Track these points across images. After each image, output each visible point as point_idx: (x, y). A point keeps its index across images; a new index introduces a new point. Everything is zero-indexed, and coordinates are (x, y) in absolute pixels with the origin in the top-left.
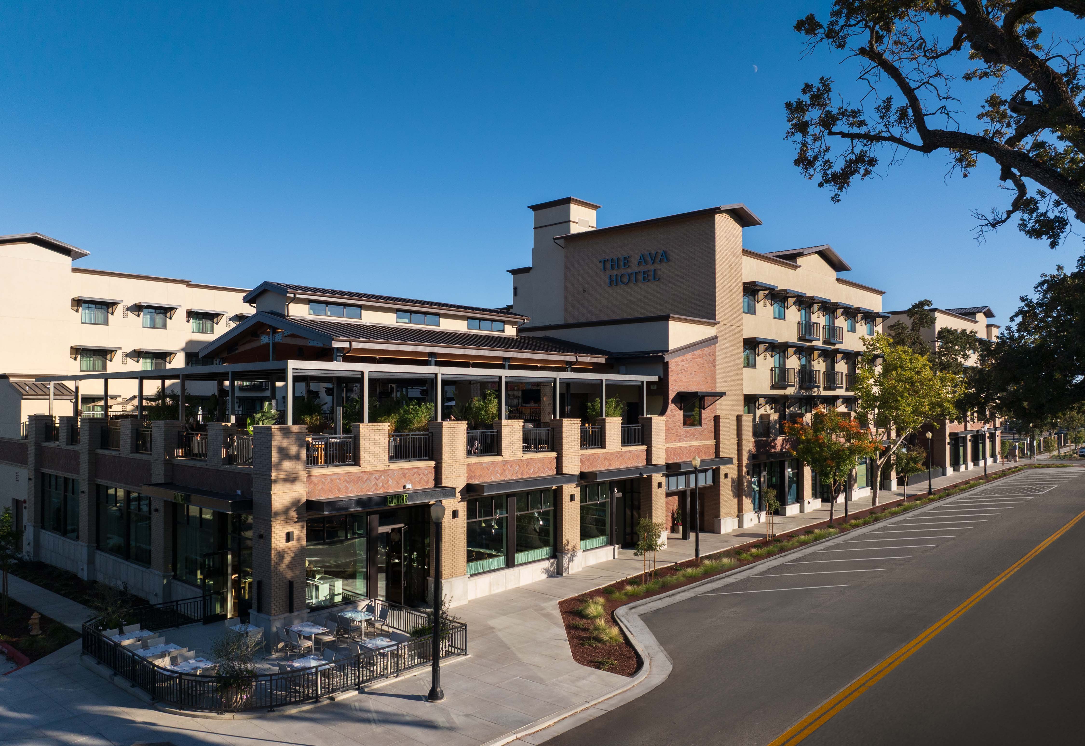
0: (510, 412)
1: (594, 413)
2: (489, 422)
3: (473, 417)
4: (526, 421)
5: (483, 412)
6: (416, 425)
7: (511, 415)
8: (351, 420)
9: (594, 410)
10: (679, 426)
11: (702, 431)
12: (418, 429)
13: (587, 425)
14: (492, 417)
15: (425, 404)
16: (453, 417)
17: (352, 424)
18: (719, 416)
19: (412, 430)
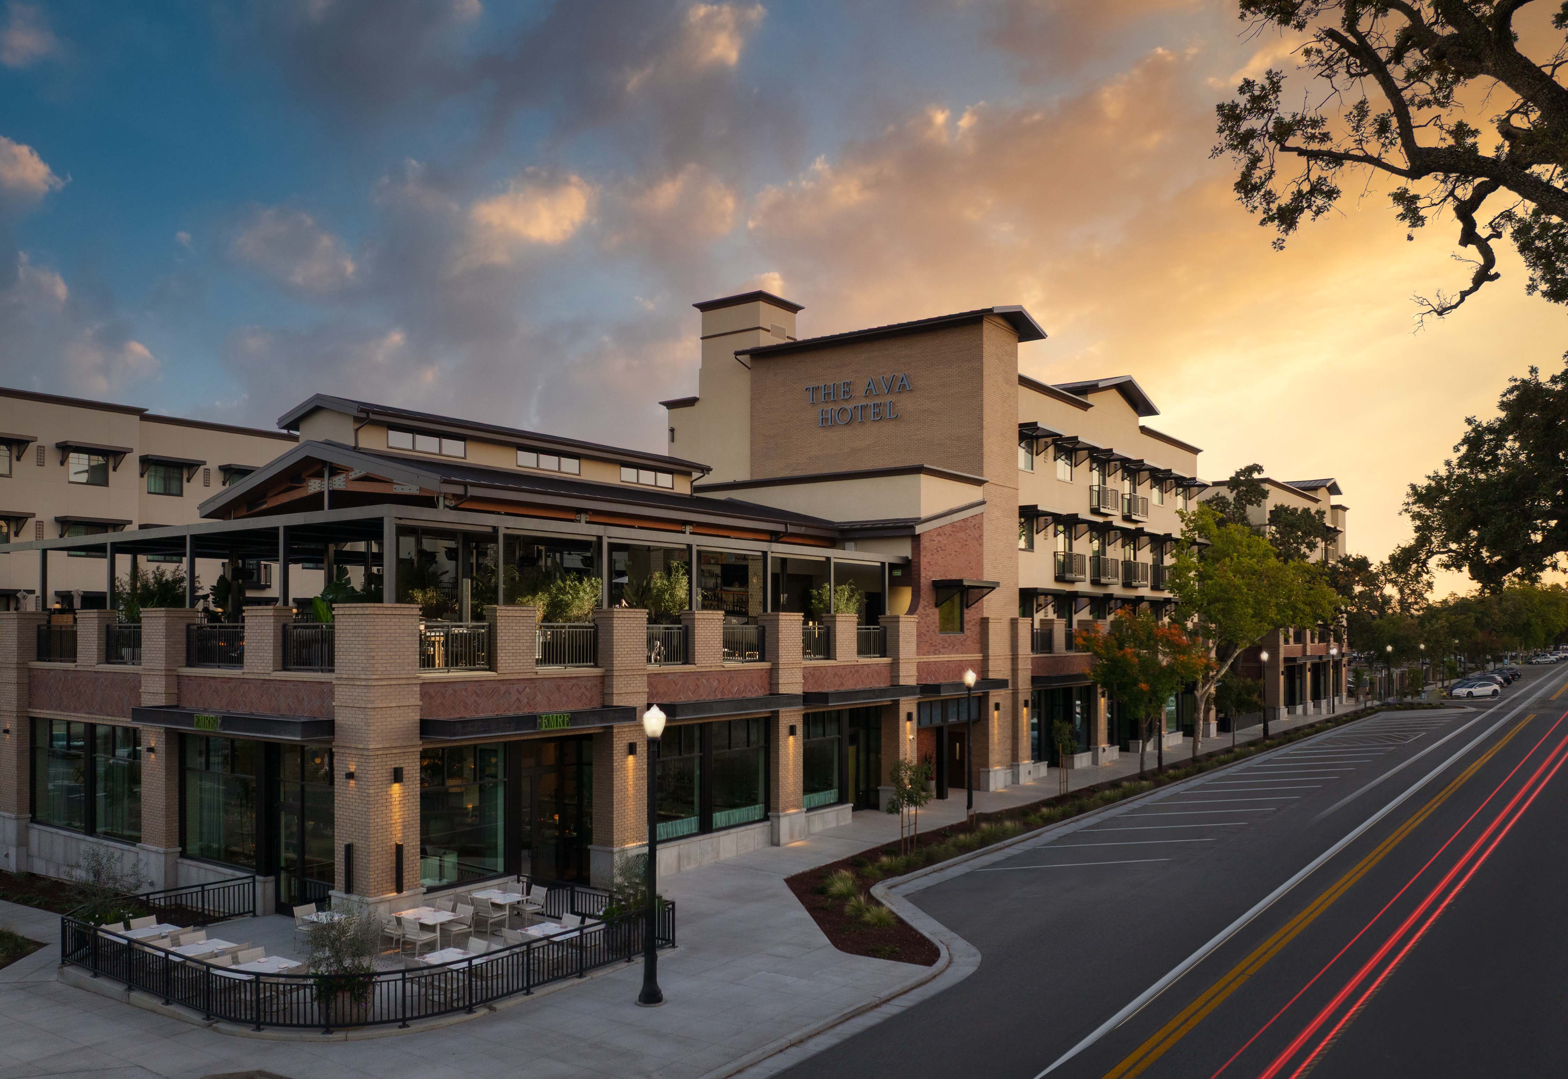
0: (704, 597)
1: (822, 606)
2: (675, 612)
3: (653, 604)
4: (728, 613)
5: (667, 597)
6: (575, 612)
7: (706, 603)
8: (484, 600)
9: (821, 601)
10: (934, 631)
11: (965, 640)
12: (578, 618)
13: (811, 623)
14: (680, 605)
15: (589, 579)
16: (624, 603)
17: (485, 607)
18: (987, 619)
19: (569, 620)
